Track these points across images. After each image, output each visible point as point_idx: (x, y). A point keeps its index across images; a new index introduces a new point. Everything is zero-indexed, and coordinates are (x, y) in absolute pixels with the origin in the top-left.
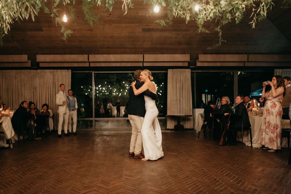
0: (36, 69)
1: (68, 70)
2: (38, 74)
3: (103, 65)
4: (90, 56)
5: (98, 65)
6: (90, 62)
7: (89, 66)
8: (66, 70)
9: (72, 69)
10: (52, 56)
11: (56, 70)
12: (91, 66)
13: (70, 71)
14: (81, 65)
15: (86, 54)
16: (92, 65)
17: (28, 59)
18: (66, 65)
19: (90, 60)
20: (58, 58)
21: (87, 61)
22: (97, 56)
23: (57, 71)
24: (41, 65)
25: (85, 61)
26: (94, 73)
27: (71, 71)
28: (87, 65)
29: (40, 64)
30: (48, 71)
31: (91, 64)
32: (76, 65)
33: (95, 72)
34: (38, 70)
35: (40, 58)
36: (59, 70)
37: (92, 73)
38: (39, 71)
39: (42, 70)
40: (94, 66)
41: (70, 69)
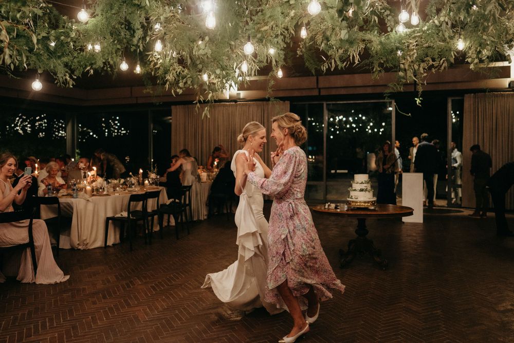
1: (284, 101)
2: (238, 110)
3: (343, 92)
4: (320, 78)
5: (334, 92)
6: (319, 89)
7: (318, 94)
8: (282, 102)
9: (291, 99)
12: (322, 94)
13: (288, 103)
14: (304, 93)
15: (313, 76)
16: (323, 93)
18: (281, 94)
19: (321, 85)
21: (316, 87)
22: (332, 78)
25: (312, 87)
26: (327, 104)
27: (290, 103)
28: (315, 93)
30: (253, 104)
31: (322, 91)
32: (296, 94)
34: (238, 103)
36: (270, 103)
37: (323, 104)
39: (244, 103)
40: (327, 94)
41: (288, 100)
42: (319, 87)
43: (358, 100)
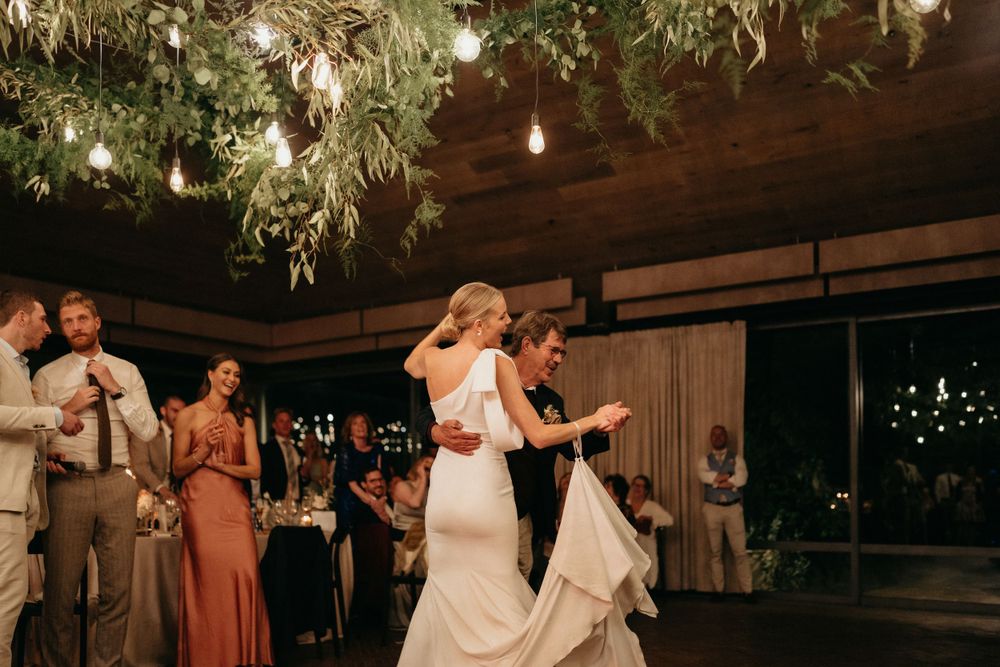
0: (606, 332)
1: (731, 322)
2: (612, 353)
3: (895, 282)
4: (823, 245)
5: (867, 284)
6: (826, 277)
7: (822, 294)
8: (725, 324)
9: (751, 315)
10: (659, 271)
11: (681, 330)
12: (833, 292)
13: (740, 325)
14: (784, 294)
15: (803, 240)
16: (837, 288)
17: (576, 293)
18: (720, 302)
19: (827, 266)
20: (686, 273)
21: (811, 272)
22: (858, 241)
23: (686, 332)
24: (624, 313)
25: (801, 273)
26: (859, 326)
27: (748, 326)
28: (814, 290)
29: (620, 308)
30: (650, 335)
31: (832, 283)
32: (761, 297)
33: (862, 320)
34: (613, 335)
35: (618, 284)
36: (695, 328)
37: (846, 325)
38: (617, 338)
39: (627, 334)
40: (848, 291)
41: (741, 319)
42: (822, 270)
43: (948, 307)
